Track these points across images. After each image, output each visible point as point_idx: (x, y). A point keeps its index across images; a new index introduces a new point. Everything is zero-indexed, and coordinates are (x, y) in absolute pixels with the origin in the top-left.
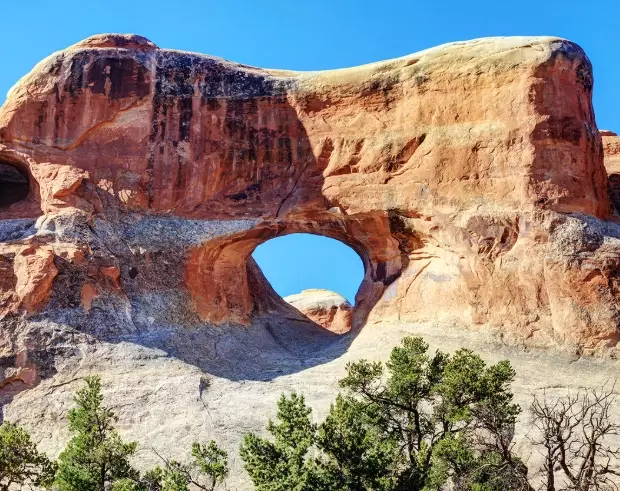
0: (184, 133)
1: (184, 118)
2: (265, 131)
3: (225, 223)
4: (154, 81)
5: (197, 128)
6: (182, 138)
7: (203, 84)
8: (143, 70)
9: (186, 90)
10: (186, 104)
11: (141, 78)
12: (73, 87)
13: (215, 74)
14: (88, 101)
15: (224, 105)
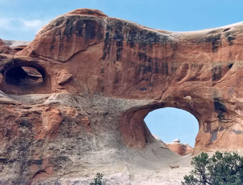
0: (118, 58)
1: (119, 50)
2: (156, 58)
3: (136, 101)
4: (105, 32)
5: (124, 56)
6: (117, 60)
7: (128, 35)
8: (101, 26)
9: (120, 37)
10: (120, 44)
11: (99, 30)
12: (68, 33)
13: (134, 30)
14: (74, 40)
15: (137, 45)
